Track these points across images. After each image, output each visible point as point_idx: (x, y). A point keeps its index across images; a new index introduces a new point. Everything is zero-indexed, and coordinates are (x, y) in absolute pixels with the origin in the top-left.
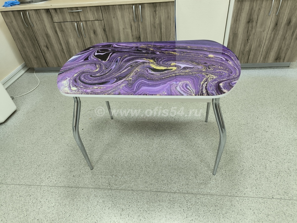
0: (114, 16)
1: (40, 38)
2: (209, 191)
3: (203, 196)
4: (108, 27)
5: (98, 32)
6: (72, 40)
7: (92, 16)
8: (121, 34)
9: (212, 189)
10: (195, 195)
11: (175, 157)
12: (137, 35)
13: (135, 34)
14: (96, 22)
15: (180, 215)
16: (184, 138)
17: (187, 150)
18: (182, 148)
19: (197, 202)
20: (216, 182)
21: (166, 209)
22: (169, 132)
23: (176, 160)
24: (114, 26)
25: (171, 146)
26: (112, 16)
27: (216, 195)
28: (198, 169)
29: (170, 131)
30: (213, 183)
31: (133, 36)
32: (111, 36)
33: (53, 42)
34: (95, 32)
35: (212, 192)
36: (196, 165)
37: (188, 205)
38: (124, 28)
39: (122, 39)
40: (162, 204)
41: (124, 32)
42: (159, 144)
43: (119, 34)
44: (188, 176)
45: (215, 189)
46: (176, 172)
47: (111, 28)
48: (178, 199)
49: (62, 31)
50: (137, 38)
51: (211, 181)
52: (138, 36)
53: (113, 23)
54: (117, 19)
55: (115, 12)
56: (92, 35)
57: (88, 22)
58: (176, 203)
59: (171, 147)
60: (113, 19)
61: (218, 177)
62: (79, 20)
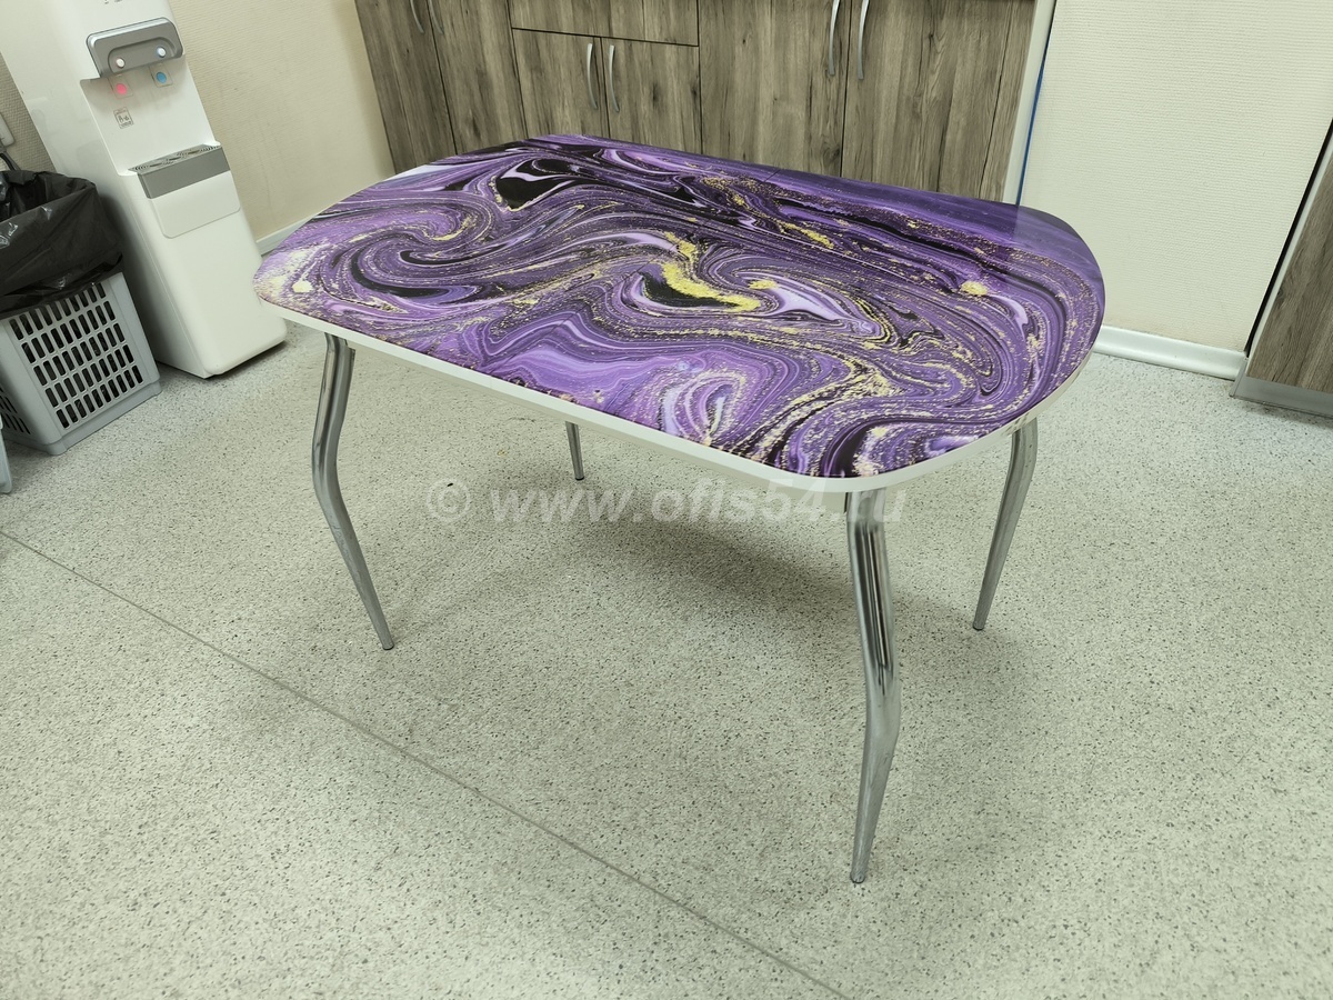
0: (745, 35)
1: (458, 83)
2: (784, 942)
3: (739, 951)
4: (713, 82)
5: (669, 95)
6: (567, 112)
7: (656, 20)
8: (761, 122)
9: (807, 938)
10: (712, 929)
11: (731, 731)
12: (828, 140)
13: (823, 135)
14: (670, 51)
15: (595, 980)
16: (821, 663)
17: (800, 721)
18: (785, 706)
19: (702, 962)
20: (844, 916)
21: (554, 926)
22: (773, 612)
23: (725, 747)
24: (740, 80)
25: (743, 673)
26: (739, 35)
27: (805, 974)
28: (796, 821)
29: (783, 609)
30: (825, 913)
31: (809, 137)
32: (717, 124)
33: (499, 111)
34: (656, 96)
35: (792, 951)
36: (799, 802)
37: (654, 956)
38: (778, 97)
39: (760, 148)
40: (551, 898)
41: (774, 114)
42: (696, 647)
43: (754, 123)
44: (731, 835)
45: (819, 945)
46: (695, 796)
47: (725, 90)
48: (629, 913)
49: (537, 68)
50: (825, 152)
51: (820, 905)
52: (832, 146)
53: (737, 65)
54: (756, 50)
55: (754, 15)
56: (645, 107)
57: (636, 46)
58: (608, 924)
59: (739, 683)
60: (739, 49)
61: (864, 899)
62: (603, 32)
